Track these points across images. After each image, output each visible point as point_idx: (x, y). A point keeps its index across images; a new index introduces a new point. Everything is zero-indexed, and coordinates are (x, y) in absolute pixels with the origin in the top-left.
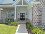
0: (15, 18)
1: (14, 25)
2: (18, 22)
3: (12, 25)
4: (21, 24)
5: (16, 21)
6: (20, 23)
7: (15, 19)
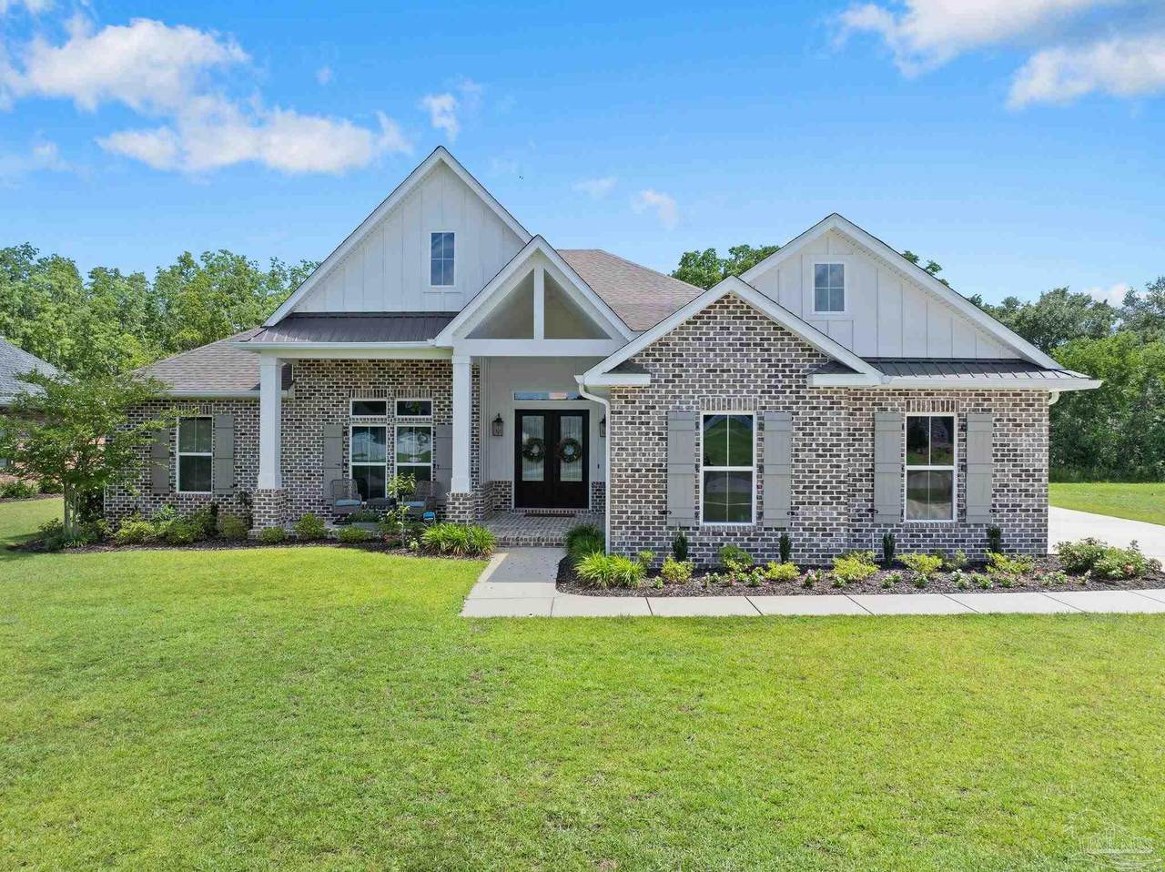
0: (461, 483)
1: (449, 552)
2: (490, 531)
3: (433, 549)
4: (517, 543)
5: (468, 517)
6: (511, 535)
7: (454, 490)
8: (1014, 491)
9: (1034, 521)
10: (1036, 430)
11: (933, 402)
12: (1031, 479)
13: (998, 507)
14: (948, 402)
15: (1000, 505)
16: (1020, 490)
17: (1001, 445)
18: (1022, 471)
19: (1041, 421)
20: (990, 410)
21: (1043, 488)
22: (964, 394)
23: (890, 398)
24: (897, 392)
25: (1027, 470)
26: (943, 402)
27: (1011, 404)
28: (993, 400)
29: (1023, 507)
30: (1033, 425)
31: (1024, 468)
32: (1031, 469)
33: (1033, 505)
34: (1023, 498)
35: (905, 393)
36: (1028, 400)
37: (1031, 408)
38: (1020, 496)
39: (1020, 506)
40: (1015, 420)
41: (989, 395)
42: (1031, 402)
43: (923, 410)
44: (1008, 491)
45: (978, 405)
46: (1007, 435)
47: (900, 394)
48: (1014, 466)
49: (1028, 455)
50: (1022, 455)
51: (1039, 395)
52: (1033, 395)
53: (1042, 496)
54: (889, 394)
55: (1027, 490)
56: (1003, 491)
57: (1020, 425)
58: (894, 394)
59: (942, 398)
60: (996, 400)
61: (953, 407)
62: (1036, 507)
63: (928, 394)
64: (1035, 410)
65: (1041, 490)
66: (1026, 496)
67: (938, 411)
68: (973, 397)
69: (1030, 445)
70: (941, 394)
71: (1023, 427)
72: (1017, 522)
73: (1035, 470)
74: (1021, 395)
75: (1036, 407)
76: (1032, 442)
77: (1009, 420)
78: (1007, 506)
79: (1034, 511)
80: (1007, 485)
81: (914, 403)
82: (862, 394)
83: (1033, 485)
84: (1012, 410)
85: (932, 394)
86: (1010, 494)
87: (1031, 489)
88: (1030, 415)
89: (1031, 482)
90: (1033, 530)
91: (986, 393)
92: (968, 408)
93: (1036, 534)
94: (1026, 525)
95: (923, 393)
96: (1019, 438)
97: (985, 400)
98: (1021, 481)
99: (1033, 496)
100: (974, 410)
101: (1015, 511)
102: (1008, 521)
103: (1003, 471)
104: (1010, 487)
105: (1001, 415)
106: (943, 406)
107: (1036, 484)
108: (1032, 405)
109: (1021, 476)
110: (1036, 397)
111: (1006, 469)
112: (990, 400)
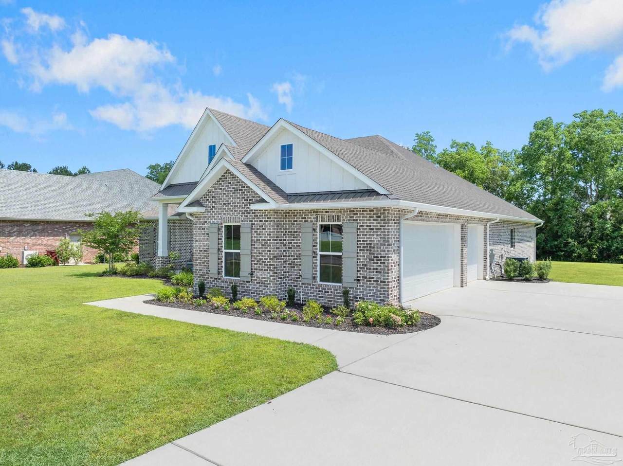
8: (370, 269)
9: (381, 288)
10: (382, 232)
11: (329, 216)
12: (379, 262)
13: (361, 278)
14: (336, 216)
15: (363, 277)
16: (373, 269)
17: (363, 241)
18: (374, 257)
19: (385, 226)
20: (357, 220)
21: (386, 268)
22: (344, 212)
23: (309, 214)
24: (312, 211)
25: (377, 257)
26: (333, 216)
27: (368, 216)
28: (358, 214)
29: (375, 279)
30: (380, 229)
31: (375, 255)
32: (379, 256)
33: (380, 278)
34: (375, 273)
35: (316, 211)
36: (378, 214)
37: (379, 219)
38: (373, 272)
39: (373, 278)
40: (370, 226)
41: (357, 211)
42: (379, 215)
43: (324, 221)
44: (367, 269)
45: (351, 217)
46: (366, 235)
47: (314, 212)
48: (370, 253)
49: (377, 248)
50: (374, 248)
51: (384, 210)
52: (380, 211)
53: (386, 273)
54: (309, 213)
55: (377, 269)
56: (364, 268)
57: (373, 229)
58: (311, 212)
59: (333, 214)
60: (360, 214)
61: (338, 219)
62: (382, 280)
63: (326, 212)
64: (381, 220)
65: (384, 269)
66: (376, 272)
67: (331, 221)
68: (348, 213)
69: (379, 241)
70: (332, 212)
71: (375, 230)
72: (372, 288)
73: (381, 257)
74: (373, 211)
75: (382, 218)
76: (379, 239)
77: (367, 226)
78: (366, 278)
79: (381, 282)
80: (366, 265)
81: (319, 217)
82: (297, 213)
83: (380, 266)
84: (369, 220)
85: (328, 212)
86: (368, 271)
87: (379, 268)
88: (379, 223)
89: (379, 264)
90: (380, 294)
91: (355, 210)
92: (346, 219)
93: (382, 296)
94: (377, 290)
95: (324, 211)
96: (372, 237)
97: (354, 214)
98: (374, 263)
99: (380, 273)
100: (349, 220)
101: (370, 281)
102: (367, 287)
103: (364, 256)
104: (368, 267)
105: (363, 223)
106: (333, 219)
107: (382, 265)
108: (380, 217)
109: (373, 260)
110: (382, 212)
111: (366, 255)
112: (357, 214)
